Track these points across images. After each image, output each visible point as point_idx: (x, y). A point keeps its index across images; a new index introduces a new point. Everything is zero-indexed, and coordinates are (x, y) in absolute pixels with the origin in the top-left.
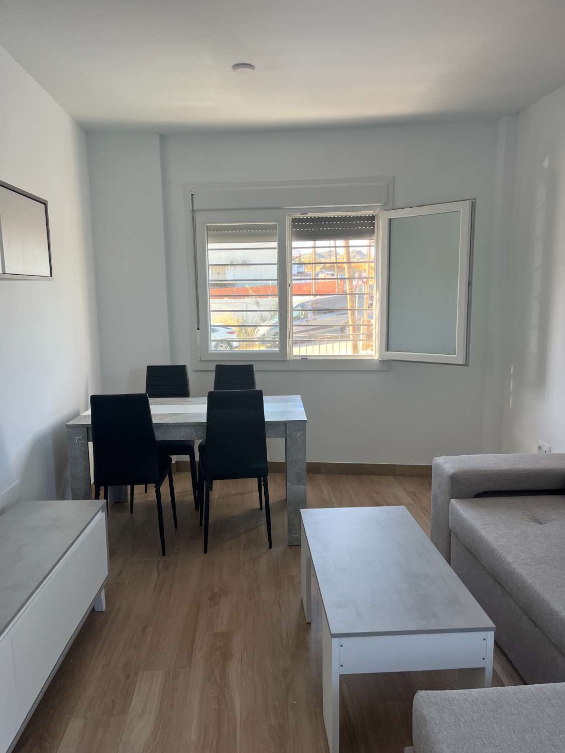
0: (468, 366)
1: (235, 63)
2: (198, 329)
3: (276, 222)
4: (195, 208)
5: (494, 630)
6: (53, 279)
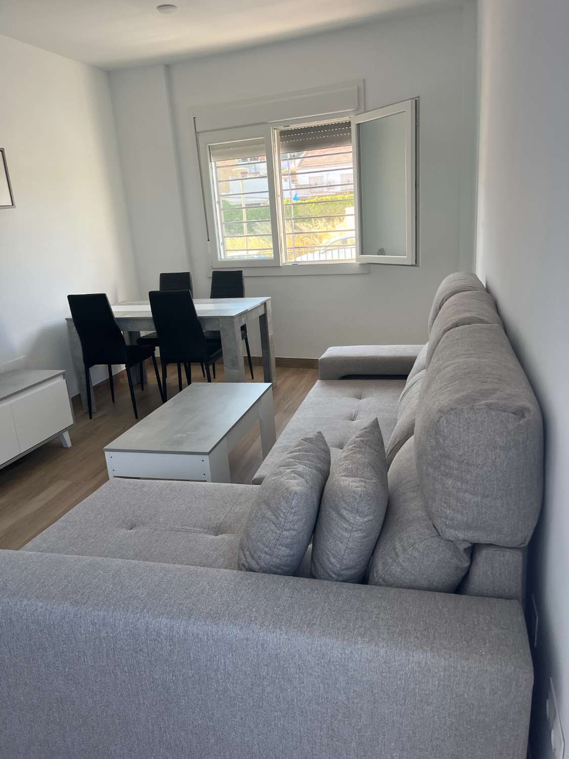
0: (419, 266)
1: (158, 5)
2: (209, 240)
3: (263, 136)
4: (197, 130)
5: (209, 455)
6: (15, 208)
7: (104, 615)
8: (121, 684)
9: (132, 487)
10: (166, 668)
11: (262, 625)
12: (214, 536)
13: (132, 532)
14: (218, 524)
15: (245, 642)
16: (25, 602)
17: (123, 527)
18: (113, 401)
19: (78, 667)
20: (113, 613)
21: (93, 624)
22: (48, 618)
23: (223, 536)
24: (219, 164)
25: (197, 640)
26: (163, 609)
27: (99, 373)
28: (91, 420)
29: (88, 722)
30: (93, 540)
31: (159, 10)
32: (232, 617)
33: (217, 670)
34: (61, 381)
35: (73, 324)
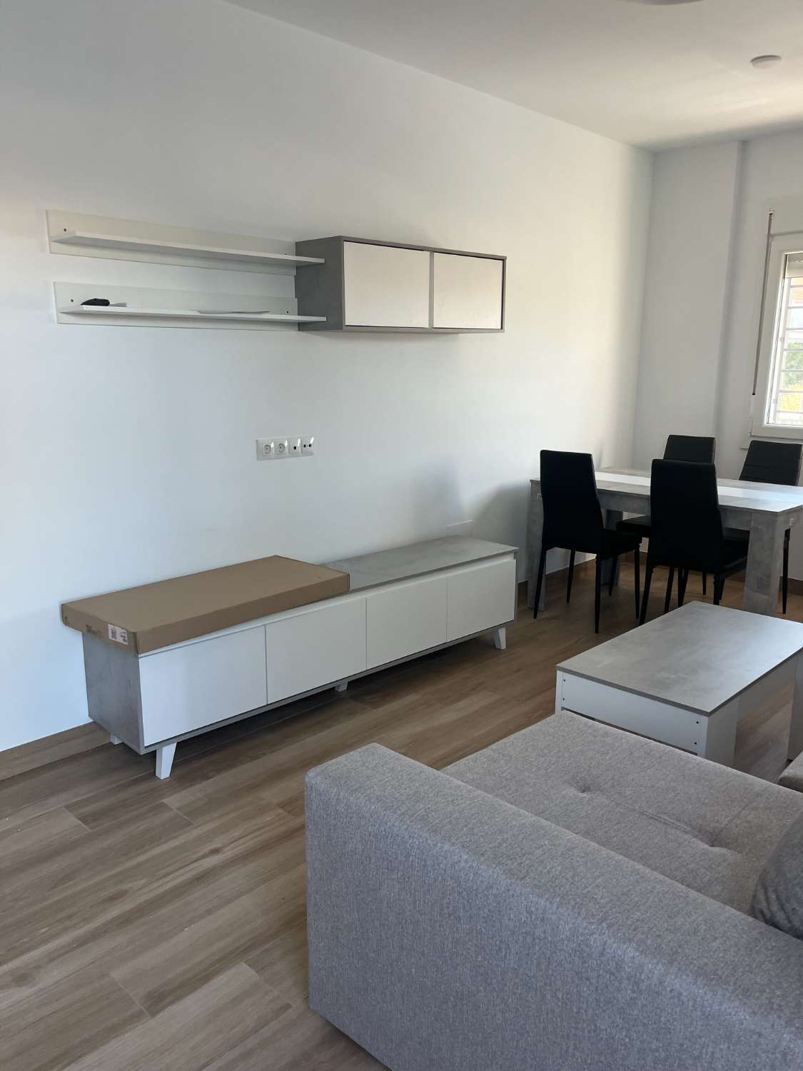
1: (754, 57)
2: (754, 394)
4: (772, 232)
5: (708, 716)
6: (504, 332)
7: (546, 906)
8: (547, 1014)
9: (590, 731)
10: (619, 1021)
11: (789, 1022)
12: (707, 846)
13: (585, 798)
14: (717, 831)
15: (755, 1037)
16: (447, 847)
17: (572, 785)
18: (568, 601)
19: (495, 962)
20: (557, 908)
21: (527, 912)
22: (471, 878)
23: (724, 850)
24: (795, 281)
25: (676, 1000)
26: (632, 934)
27: (557, 559)
28: (535, 620)
29: (490, 1043)
30: (531, 790)
31: (754, 66)
32: (740, 990)
33: (698, 1058)
34: (510, 561)
35: (539, 488)
